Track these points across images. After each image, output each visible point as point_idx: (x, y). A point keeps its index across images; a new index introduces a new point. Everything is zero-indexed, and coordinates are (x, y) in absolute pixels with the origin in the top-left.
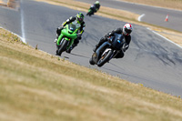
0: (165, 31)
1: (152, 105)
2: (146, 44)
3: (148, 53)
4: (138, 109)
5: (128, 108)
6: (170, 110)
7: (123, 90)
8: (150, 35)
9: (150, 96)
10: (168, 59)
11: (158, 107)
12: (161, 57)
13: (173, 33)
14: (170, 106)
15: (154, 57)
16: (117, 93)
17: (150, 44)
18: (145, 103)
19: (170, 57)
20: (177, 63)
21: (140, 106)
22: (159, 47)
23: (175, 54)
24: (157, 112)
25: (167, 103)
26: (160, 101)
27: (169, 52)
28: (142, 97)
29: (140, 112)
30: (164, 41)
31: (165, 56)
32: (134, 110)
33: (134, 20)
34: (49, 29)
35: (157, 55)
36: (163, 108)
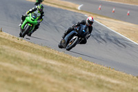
0: (99, 17)
1: (89, 73)
4: (79, 77)
5: (71, 76)
6: (102, 77)
7: (67, 62)
9: (87, 67)
10: (101, 38)
11: (94, 75)
13: (104, 18)
14: (103, 74)
16: (63, 64)
18: (84, 72)
19: (103, 37)
20: (108, 42)
21: (80, 75)
22: (94, 29)
23: (106, 35)
24: (93, 79)
25: (101, 72)
26: (95, 71)
27: (102, 33)
28: (81, 68)
29: (80, 79)
30: (98, 25)
31: (98, 36)
32: (76, 78)
33: (75, 9)
34: (11, 16)
35: (93, 36)
36: (98, 76)
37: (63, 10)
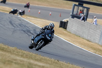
0: (28, 17)
1: (22, 59)
2: (18, 25)
3: (19, 30)
4: (14, 61)
5: (8, 61)
6: (32, 61)
7: (5, 51)
8: (20, 20)
9: (20, 54)
10: (30, 33)
11: (25, 60)
12: (27, 32)
15: (23, 32)
16: (2, 53)
17: (20, 25)
18: (18, 58)
19: (32, 32)
21: (15, 60)
22: (25, 26)
24: (25, 63)
25: (31, 58)
26: (27, 57)
27: (31, 29)
28: (16, 55)
29: (15, 63)
30: (28, 23)
31: (29, 31)
32: (12, 62)
35: (24, 31)
36: (28, 61)
37: (2, 13)
